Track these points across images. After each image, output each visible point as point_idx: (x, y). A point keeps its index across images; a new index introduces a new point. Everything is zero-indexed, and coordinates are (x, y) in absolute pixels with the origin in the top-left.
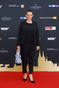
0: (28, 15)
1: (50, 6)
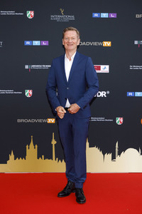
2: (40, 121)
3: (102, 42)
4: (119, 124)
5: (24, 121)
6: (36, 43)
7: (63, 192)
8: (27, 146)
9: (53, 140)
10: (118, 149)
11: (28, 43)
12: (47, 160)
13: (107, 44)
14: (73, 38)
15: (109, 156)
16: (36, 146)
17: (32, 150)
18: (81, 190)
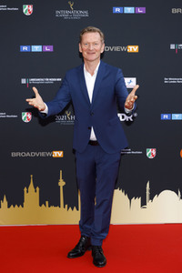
2: (42, 154)
3: (126, 46)
4: (151, 157)
5: (20, 154)
6: (37, 48)
7: (75, 251)
8: (25, 189)
9: (61, 180)
10: (150, 191)
11: (25, 48)
12: (52, 207)
13: (133, 49)
14: (95, 44)
15: (137, 201)
16: (38, 189)
17: (32, 194)
18: (99, 248)
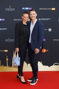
0: (25, 17)
1: (23, 8)
